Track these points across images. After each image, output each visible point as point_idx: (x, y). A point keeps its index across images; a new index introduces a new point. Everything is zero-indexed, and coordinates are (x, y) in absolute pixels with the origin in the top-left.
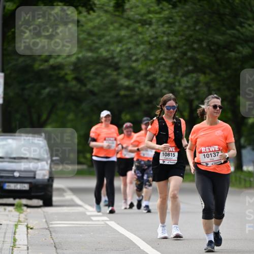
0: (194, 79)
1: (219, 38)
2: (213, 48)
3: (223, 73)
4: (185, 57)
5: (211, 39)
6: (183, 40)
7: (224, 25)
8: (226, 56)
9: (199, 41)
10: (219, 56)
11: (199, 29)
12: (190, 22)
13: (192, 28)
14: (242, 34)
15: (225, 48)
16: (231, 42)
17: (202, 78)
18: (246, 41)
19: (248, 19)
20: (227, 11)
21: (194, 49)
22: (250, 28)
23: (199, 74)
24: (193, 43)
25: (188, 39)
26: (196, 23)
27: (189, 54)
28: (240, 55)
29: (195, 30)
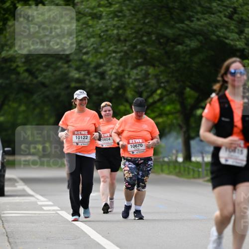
0: (143, 72)
1: (168, 31)
2: (162, 41)
3: (172, 66)
4: (135, 50)
5: (160, 32)
6: (132, 33)
7: (172, 19)
8: (176, 49)
9: (149, 34)
10: (168, 49)
11: (148, 22)
12: (140, 15)
13: (142, 22)
14: (191, 28)
15: (174, 41)
16: (180, 35)
17: (151, 70)
18: (194, 34)
19: (197, 13)
21: (143, 42)
22: (199, 23)
23: (149, 67)
24: (143, 36)
25: (137, 32)
26: (145, 17)
27: (139, 47)
28: (188, 48)
29: (144, 23)
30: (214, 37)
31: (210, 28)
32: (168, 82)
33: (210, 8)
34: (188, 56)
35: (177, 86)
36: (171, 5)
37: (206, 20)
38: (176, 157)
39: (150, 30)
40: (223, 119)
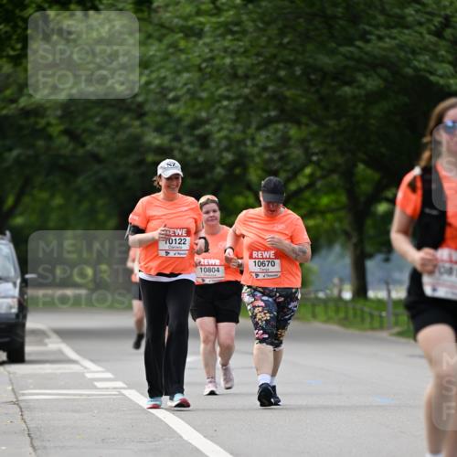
0: (279, 134)
1: (325, 61)
2: (313, 77)
3: (332, 123)
4: (264, 95)
5: (311, 61)
6: (259, 64)
7: (333, 37)
8: (338, 93)
9: (289, 65)
10: (324, 91)
11: (288, 43)
12: (273, 31)
13: (277, 42)
14: (367, 53)
15: (335, 78)
16: (346, 67)
17: (294, 132)
18: (373, 65)
19: (377, 26)
20: (339, 12)
21: (279, 80)
22: (381, 44)
23: (289, 125)
24: (278, 68)
25: (267, 62)
26: (282, 33)
27: (271, 88)
28: (363, 92)
29: (281, 44)
30: (409, 71)
31: (402, 54)
32: (324, 153)
33: (402, 17)
34: (361, 105)
35: (340, 160)
36: (329, 12)
37: (394, 38)
38: (340, 291)
39: (292, 58)
40: (427, 211)
